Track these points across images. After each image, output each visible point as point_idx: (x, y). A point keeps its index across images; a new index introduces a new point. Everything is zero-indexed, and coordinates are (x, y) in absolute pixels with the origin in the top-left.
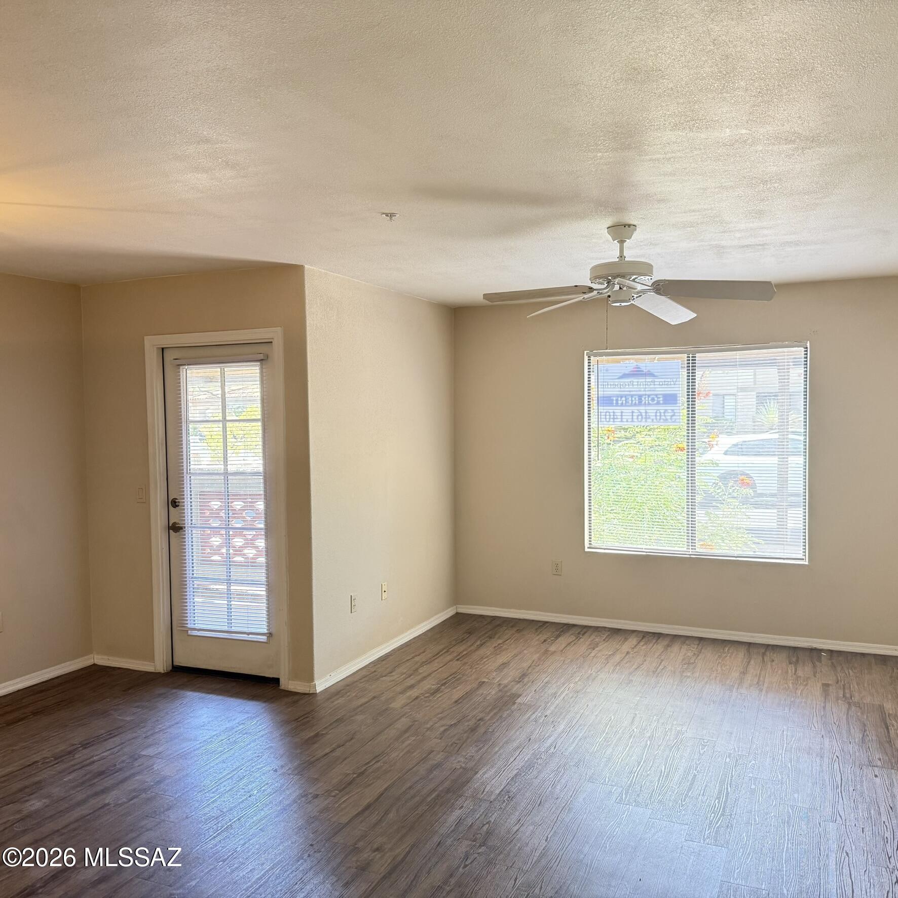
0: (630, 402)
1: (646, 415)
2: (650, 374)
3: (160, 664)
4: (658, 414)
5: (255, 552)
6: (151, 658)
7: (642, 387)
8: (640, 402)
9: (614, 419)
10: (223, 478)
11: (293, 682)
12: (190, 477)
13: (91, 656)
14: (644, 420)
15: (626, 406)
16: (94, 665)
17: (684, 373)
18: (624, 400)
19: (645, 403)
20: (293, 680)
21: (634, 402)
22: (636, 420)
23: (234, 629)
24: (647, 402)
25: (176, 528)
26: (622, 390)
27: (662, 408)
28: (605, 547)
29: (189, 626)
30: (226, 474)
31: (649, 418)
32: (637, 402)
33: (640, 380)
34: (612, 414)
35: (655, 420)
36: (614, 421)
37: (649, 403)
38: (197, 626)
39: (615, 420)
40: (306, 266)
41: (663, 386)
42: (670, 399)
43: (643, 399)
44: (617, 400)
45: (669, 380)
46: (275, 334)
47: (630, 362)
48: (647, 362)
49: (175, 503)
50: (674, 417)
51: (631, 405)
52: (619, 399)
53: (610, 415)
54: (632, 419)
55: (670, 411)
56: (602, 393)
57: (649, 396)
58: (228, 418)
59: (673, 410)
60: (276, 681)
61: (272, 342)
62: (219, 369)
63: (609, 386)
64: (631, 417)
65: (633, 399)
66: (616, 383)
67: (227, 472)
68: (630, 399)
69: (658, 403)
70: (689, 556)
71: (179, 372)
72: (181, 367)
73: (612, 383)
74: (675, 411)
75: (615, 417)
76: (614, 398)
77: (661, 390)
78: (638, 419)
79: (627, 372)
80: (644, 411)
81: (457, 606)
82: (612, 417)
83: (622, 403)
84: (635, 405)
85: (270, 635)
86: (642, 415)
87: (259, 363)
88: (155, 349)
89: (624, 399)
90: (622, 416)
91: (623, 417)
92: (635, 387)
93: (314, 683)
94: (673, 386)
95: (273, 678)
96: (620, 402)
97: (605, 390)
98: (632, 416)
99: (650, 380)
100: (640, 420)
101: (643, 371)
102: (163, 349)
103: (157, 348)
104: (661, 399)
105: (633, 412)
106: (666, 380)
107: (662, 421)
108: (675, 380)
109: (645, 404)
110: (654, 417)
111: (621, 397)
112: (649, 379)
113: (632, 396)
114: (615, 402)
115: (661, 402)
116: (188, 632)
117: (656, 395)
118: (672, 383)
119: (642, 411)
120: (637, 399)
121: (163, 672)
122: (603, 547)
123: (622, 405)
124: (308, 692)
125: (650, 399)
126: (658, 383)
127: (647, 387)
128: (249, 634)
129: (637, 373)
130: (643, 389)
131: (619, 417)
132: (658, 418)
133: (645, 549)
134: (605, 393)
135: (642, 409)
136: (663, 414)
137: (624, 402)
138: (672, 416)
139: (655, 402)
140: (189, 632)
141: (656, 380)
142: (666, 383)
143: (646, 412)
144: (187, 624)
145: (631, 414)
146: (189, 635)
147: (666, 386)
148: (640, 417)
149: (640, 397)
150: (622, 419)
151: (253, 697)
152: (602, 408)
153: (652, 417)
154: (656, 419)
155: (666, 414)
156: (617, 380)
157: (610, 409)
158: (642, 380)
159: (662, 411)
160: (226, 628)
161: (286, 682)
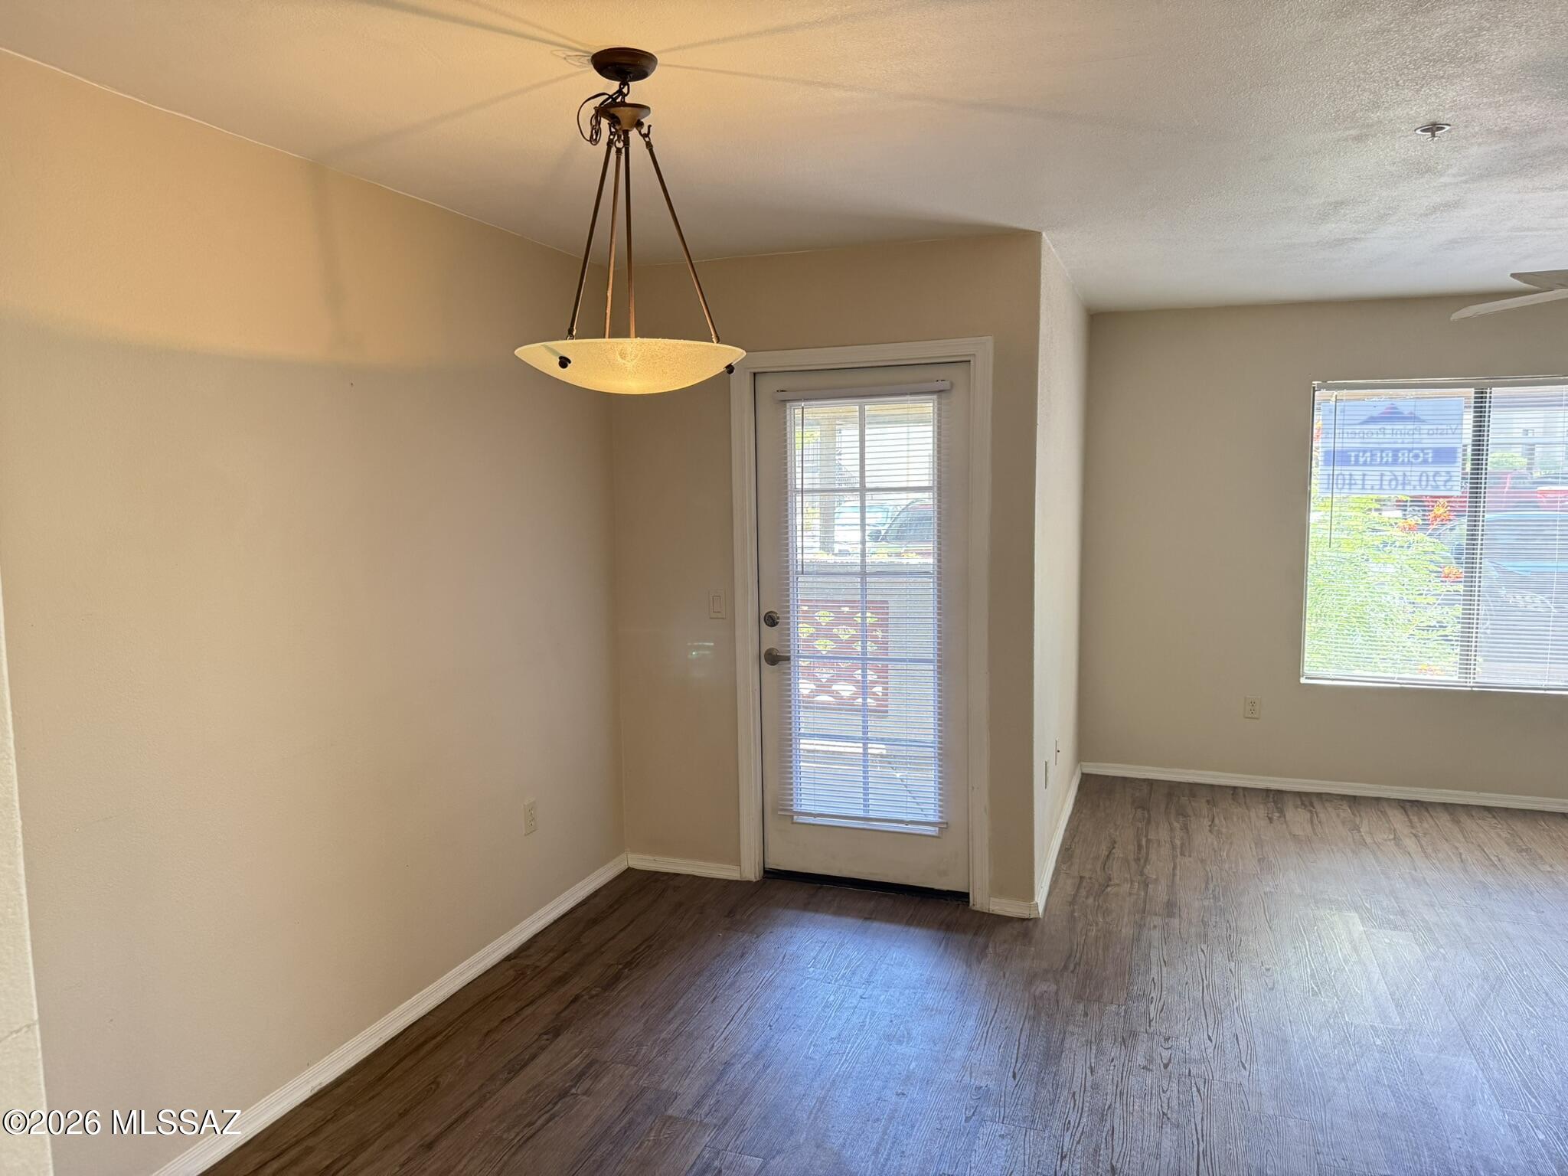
0: (1379, 459)
1: (1404, 480)
2: (1413, 418)
3: (750, 872)
4: (1424, 478)
6: (737, 861)
7: (1399, 436)
8: (1395, 462)
9: (1350, 484)
10: (859, 580)
11: (997, 900)
12: (797, 578)
14: (1400, 487)
15: (1371, 465)
16: (629, 870)
17: (1469, 417)
18: (1372, 456)
19: (1403, 461)
20: (997, 897)
21: (1385, 460)
22: (1387, 487)
23: (872, 814)
24: (1406, 460)
25: (775, 658)
26: (1367, 440)
27: (1431, 469)
28: (1333, 677)
29: (795, 808)
30: (863, 574)
31: (1409, 484)
32: (1390, 459)
33: (1386, 427)
34: (1347, 477)
35: (1418, 488)
36: (1350, 489)
37: (1409, 461)
38: (804, 808)
39: (1353, 487)
40: (1044, 234)
41: (1435, 436)
42: (1444, 455)
43: (1400, 455)
44: (1357, 457)
45: (1444, 427)
46: (982, 350)
47: (1379, 399)
48: (1406, 398)
49: (771, 620)
50: (1450, 483)
51: (1380, 464)
52: (1361, 454)
53: (1344, 480)
54: (1381, 485)
55: (1443, 474)
56: (1340, 445)
57: (1410, 450)
58: (868, 486)
59: (1448, 472)
60: (963, 897)
61: (970, 361)
62: (858, 407)
63: (1345, 435)
64: (1379, 482)
65: (1384, 455)
66: (1357, 431)
67: (865, 572)
68: (1379, 455)
69: (1425, 462)
70: (1470, 689)
71: (785, 411)
72: (788, 404)
73: (1350, 431)
74: (1453, 474)
75: (1353, 482)
76: (1353, 454)
77: (1429, 442)
78: (1390, 485)
79: (1375, 414)
80: (1401, 473)
81: (1082, 763)
82: (1347, 482)
83: (1366, 461)
84: (1387, 464)
85: (944, 827)
86: (1397, 480)
87: (935, 397)
88: (748, 374)
89: (1368, 454)
90: (1363, 480)
91: (1366, 482)
92: (1387, 436)
93: (1035, 902)
94: (1451, 436)
95: (948, 891)
96: (1361, 460)
97: (1345, 440)
98: (1381, 480)
99: (1412, 427)
100: (1393, 487)
101: (1402, 413)
102: (755, 374)
103: (751, 373)
104: (1430, 455)
105: (1382, 475)
106: (1440, 427)
107: (1429, 488)
108: (1454, 427)
109: (1403, 463)
110: (1417, 483)
111: (1365, 452)
112: (1410, 426)
113: (1382, 451)
114: (1353, 459)
115: (1430, 460)
116: (793, 819)
117: (1422, 450)
118: (1450, 432)
119: (1396, 473)
120: (1390, 455)
121: (755, 880)
122: (1328, 677)
123: (1365, 464)
124: (1027, 917)
125: (1411, 455)
126: (1426, 431)
127: (1407, 436)
129: (1393, 415)
130: (1400, 441)
131: (1360, 482)
132: (1424, 483)
133: (1398, 679)
134: (1345, 445)
135: (1399, 470)
136: (1431, 478)
137: (1369, 459)
138: (1446, 481)
139: (1420, 459)
140: (795, 817)
141: (1422, 427)
142: (1439, 431)
143: (1405, 475)
144: (792, 805)
145: (1379, 478)
146: (793, 823)
147: (1439, 436)
148: (1394, 483)
149: (1396, 451)
150: (1363, 484)
151: (911, 921)
152: (1339, 468)
153: (1413, 483)
154: (1421, 485)
155: (1437, 478)
156: (1358, 427)
157: (1346, 470)
158: (1399, 426)
159: (1432, 474)
160: (861, 814)
161: (984, 900)
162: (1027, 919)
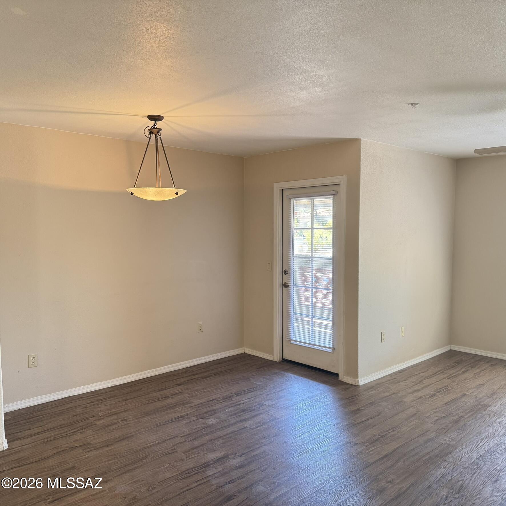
3: (276, 357)
5: (328, 302)
6: (272, 353)
10: (310, 260)
12: (294, 259)
13: (243, 348)
16: (245, 353)
20: (345, 376)
23: (314, 343)
25: (285, 285)
29: (291, 338)
30: (312, 257)
38: (295, 339)
40: (362, 139)
46: (343, 180)
49: (286, 272)
58: (314, 227)
60: (337, 375)
61: (340, 184)
62: (311, 200)
67: (313, 257)
71: (290, 202)
72: (291, 199)
81: (452, 345)
85: (334, 349)
87: (332, 196)
88: (279, 189)
93: (358, 380)
95: (335, 373)
102: (283, 190)
103: (280, 189)
116: (290, 342)
121: (277, 361)
124: (354, 384)
128: (322, 347)
140: (291, 341)
144: (290, 337)
146: (291, 343)
151: (324, 382)
160: (310, 342)
161: (342, 377)
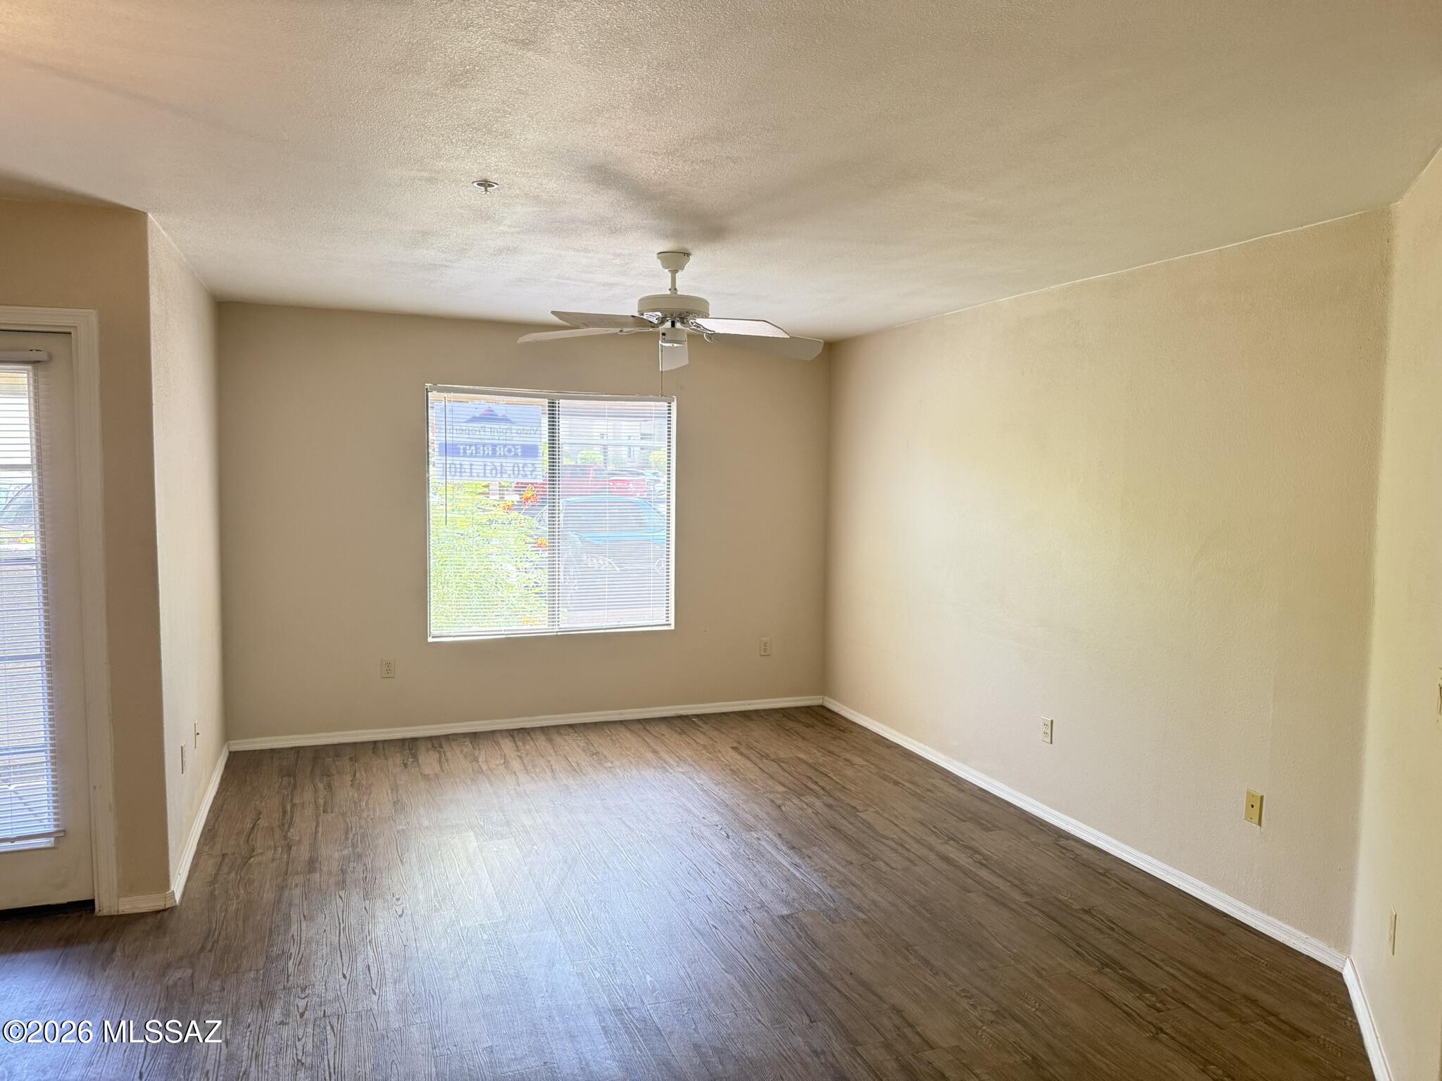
0: (482, 452)
1: (502, 470)
2: (505, 420)
4: (516, 469)
7: (496, 434)
8: (494, 454)
9: (461, 472)
11: (128, 899)
14: (499, 475)
15: (476, 457)
17: (545, 421)
18: (476, 450)
19: (500, 454)
20: (125, 896)
21: (486, 452)
22: (489, 475)
24: (502, 453)
26: (471, 436)
27: (520, 461)
28: (455, 634)
31: (506, 473)
32: (490, 453)
33: (487, 426)
34: (458, 466)
35: (512, 476)
36: (461, 476)
37: (504, 454)
39: (463, 474)
40: (150, 215)
41: (522, 435)
42: (530, 451)
43: (498, 449)
44: (465, 449)
45: (529, 428)
46: (81, 321)
47: (480, 403)
48: (501, 404)
50: (534, 473)
51: (483, 457)
52: (468, 448)
53: (456, 468)
54: (485, 473)
55: (530, 465)
56: (451, 439)
57: (505, 446)
59: (533, 464)
60: (86, 905)
61: (70, 333)
63: (455, 431)
64: (483, 471)
65: (485, 448)
66: (464, 428)
68: (482, 448)
69: (516, 455)
70: (555, 634)
73: (458, 428)
74: (537, 466)
75: (463, 470)
76: (462, 447)
77: (518, 440)
78: (491, 473)
79: (477, 415)
80: (499, 464)
81: (229, 742)
82: (458, 470)
83: (472, 453)
84: (488, 456)
85: (63, 833)
86: (496, 470)
87: (28, 367)
89: (473, 448)
90: (471, 469)
91: (473, 471)
92: (487, 433)
93: (170, 891)
94: (533, 436)
96: (468, 452)
97: (455, 435)
98: (485, 469)
99: (507, 427)
100: (494, 475)
101: (496, 415)
104: (520, 450)
105: (485, 465)
106: (525, 428)
107: (520, 476)
108: (535, 428)
109: (500, 456)
110: (511, 472)
111: (470, 445)
112: (504, 426)
113: (484, 445)
114: (462, 451)
115: (520, 454)
117: (514, 445)
118: (532, 432)
119: (496, 464)
120: (490, 449)
122: (451, 634)
123: (471, 455)
124: (161, 908)
125: (506, 449)
126: (515, 431)
127: (502, 434)
129: (489, 417)
130: (497, 438)
131: (469, 471)
132: (516, 472)
133: (505, 631)
134: (455, 439)
135: (497, 462)
136: (521, 469)
137: (474, 452)
138: (532, 471)
139: (513, 453)
141: (513, 427)
142: (525, 432)
143: (502, 466)
145: (483, 467)
147: (525, 435)
148: (494, 472)
149: (494, 446)
150: (471, 472)
152: (451, 458)
153: (508, 472)
154: (514, 474)
155: (525, 469)
156: (464, 424)
157: (457, 460)
158: (495, 426)
159: (521, 465)
161: (108, 903)
162: (164, 910)
